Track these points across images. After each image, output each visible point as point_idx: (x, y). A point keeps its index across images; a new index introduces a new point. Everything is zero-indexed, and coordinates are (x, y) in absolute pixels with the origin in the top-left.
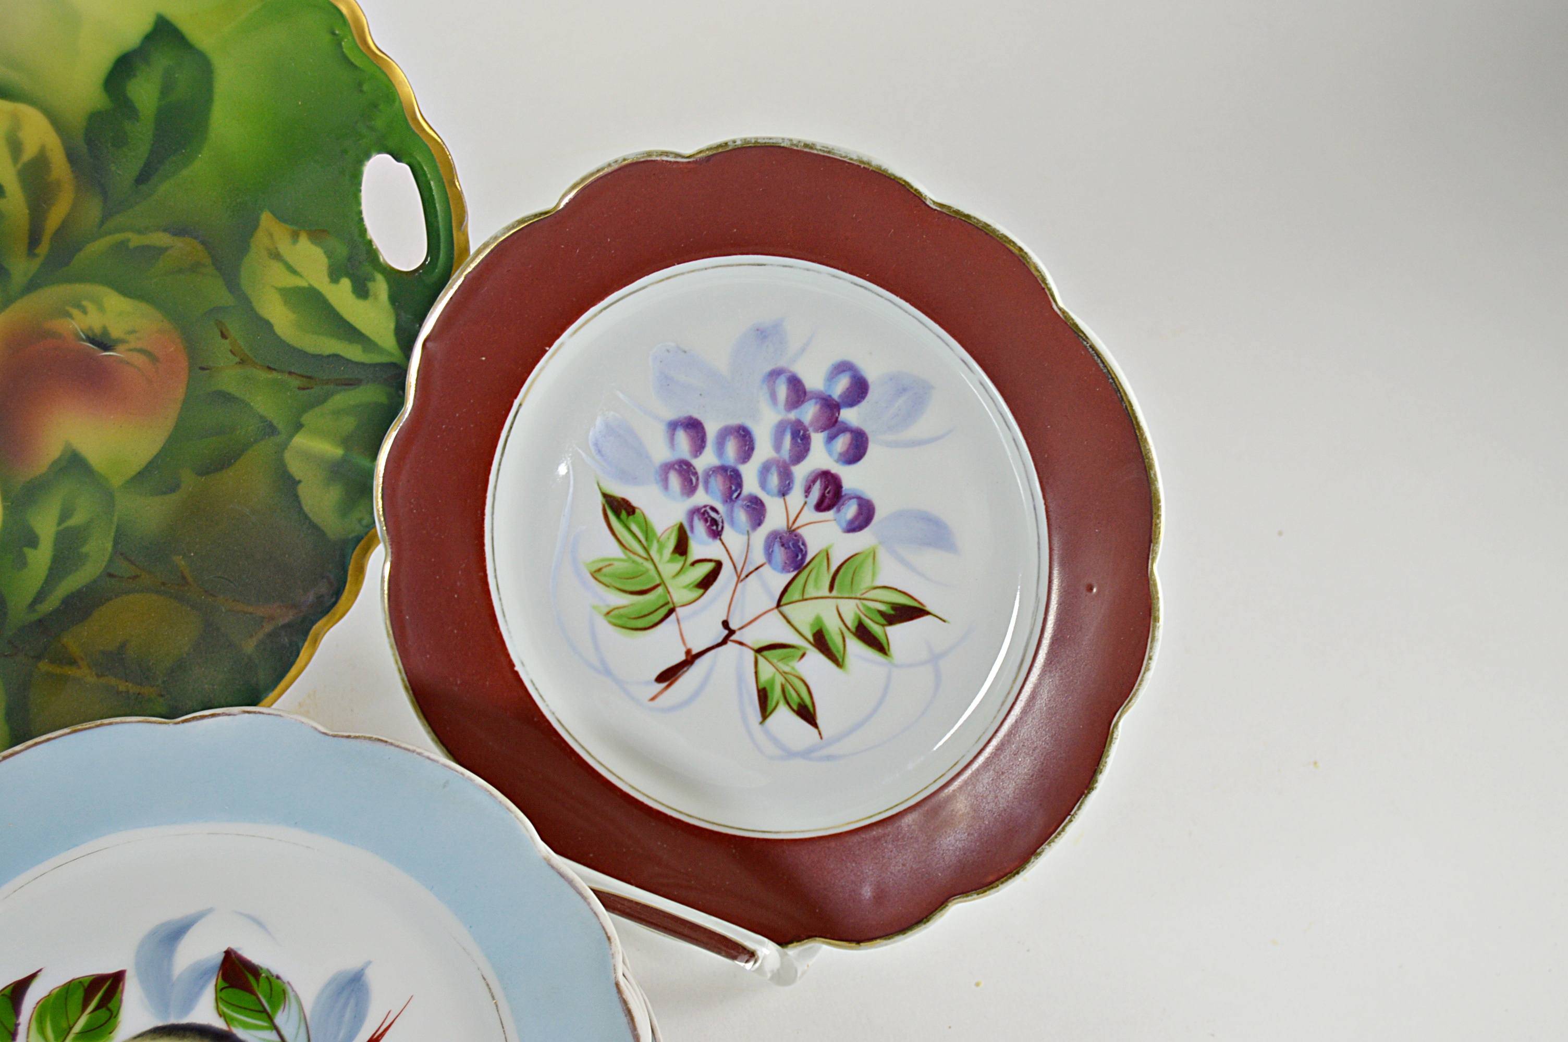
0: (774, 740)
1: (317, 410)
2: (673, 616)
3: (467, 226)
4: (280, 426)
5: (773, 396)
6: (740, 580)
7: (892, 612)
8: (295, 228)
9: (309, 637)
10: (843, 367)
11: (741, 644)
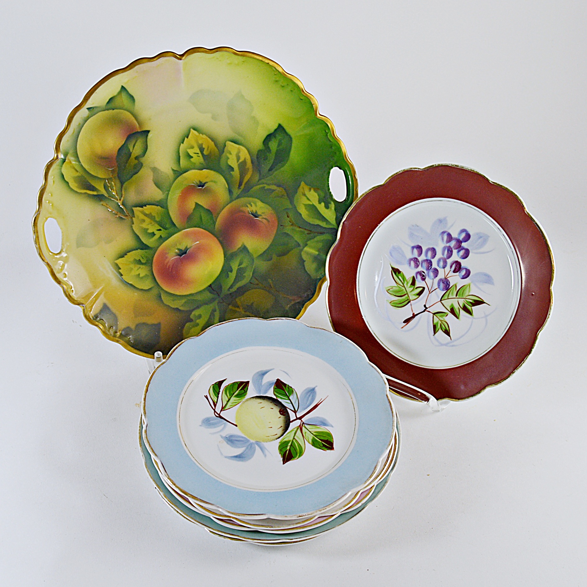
0: (437, 341)
1: (312, 240)
2: (410, 303)
3: (358, 189)
4: (301, 244)
5: (443, 239)
6: (430, 293)
7: (474, 302)
8: (310, 187)
9: (304, 307)
10: (463, 231)
11: (429, 312)
